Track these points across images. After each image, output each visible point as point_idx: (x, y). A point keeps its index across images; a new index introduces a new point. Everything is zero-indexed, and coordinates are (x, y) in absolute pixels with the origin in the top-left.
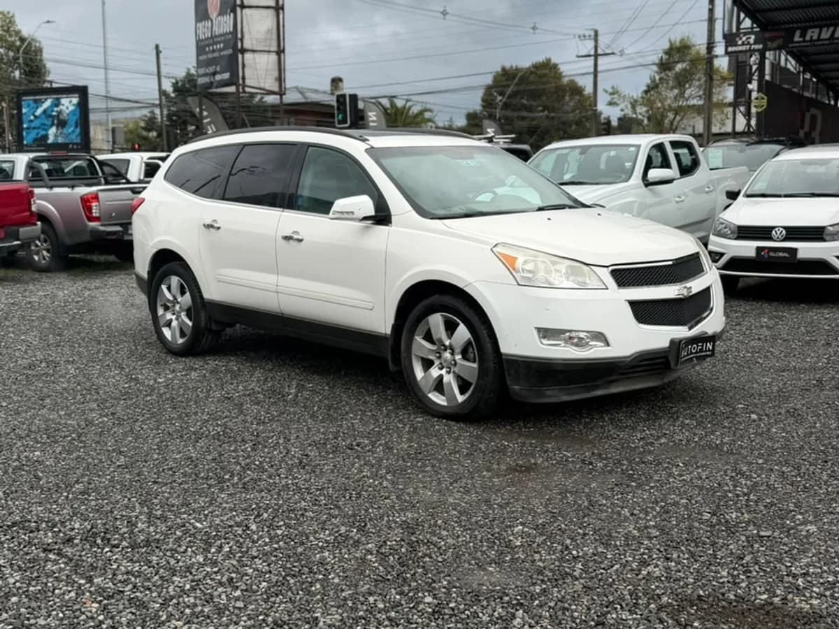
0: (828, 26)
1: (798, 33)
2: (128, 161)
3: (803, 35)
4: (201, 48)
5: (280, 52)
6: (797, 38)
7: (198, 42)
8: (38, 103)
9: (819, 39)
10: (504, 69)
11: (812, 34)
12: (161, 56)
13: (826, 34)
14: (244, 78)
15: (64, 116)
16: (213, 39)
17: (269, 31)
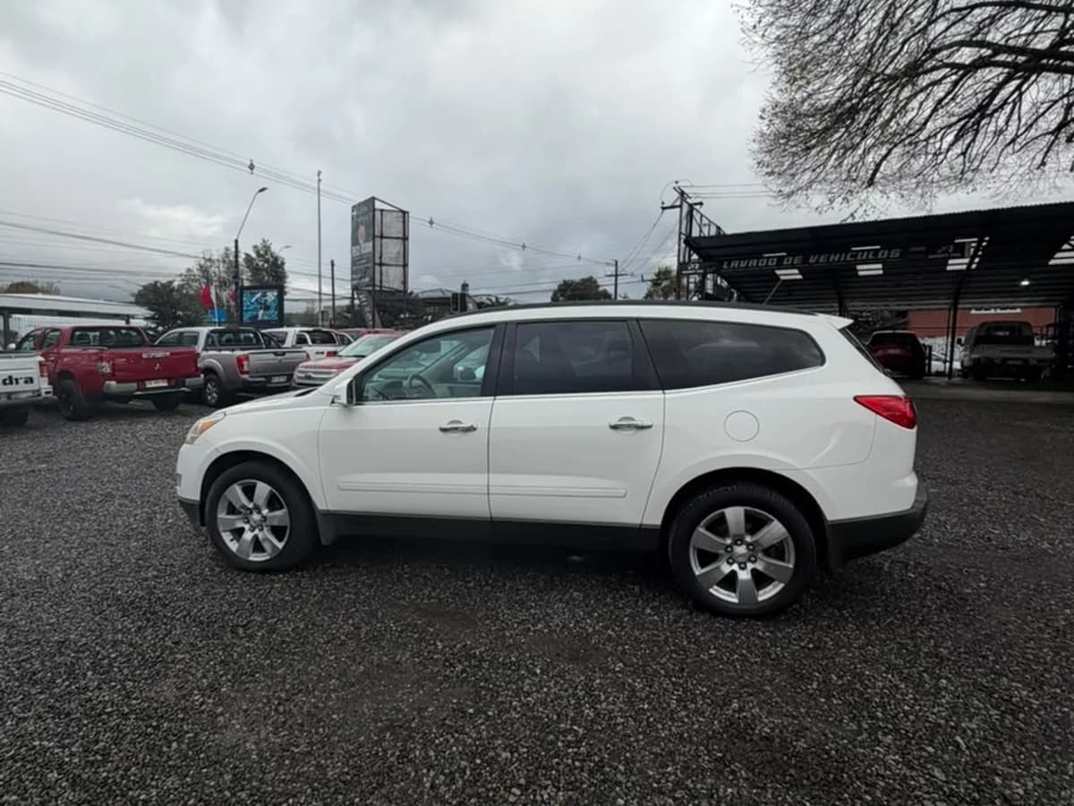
0: (744, 260)
1: (726, 263)
2: (286, 334)
3: (729, 265)
4: (354, 263)
5: (405, 265)
6: (725, 267)
7: (353, 258)
8: (253, 294)
9: (739, 267)
10: (565, 281)
11: (735, 264)
12: (335, 268)
13: (743, 264)
14: (381, 282)
15: (268, 303)
16: (361, 257)
17: (398, 253)
